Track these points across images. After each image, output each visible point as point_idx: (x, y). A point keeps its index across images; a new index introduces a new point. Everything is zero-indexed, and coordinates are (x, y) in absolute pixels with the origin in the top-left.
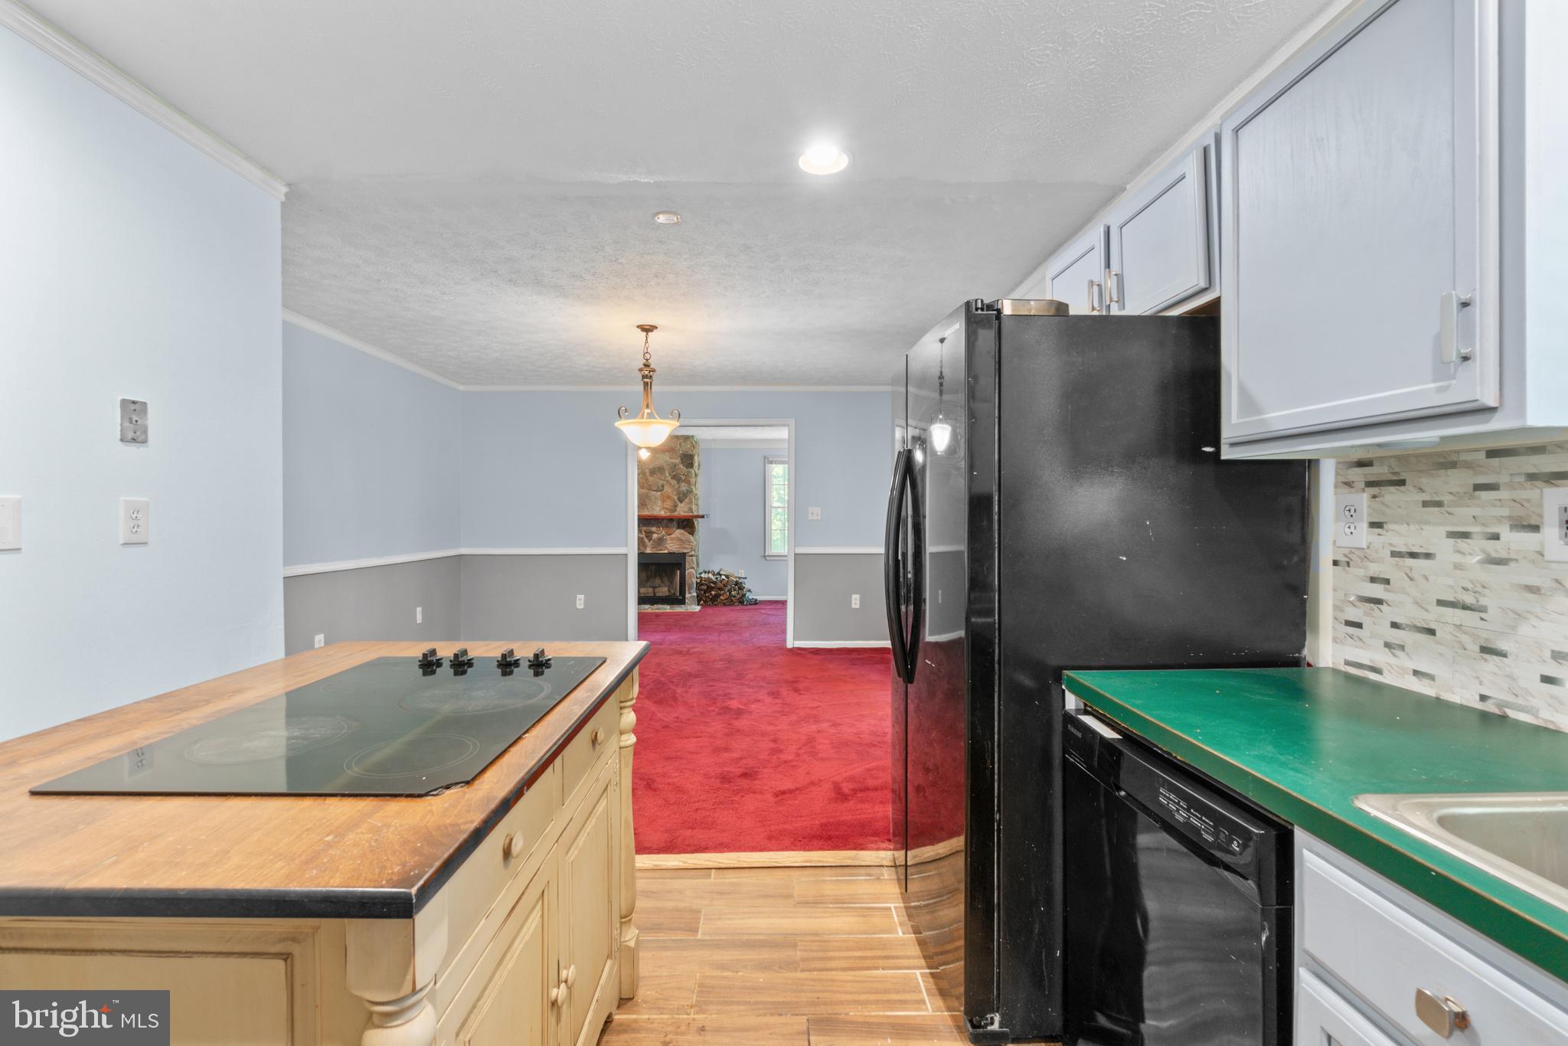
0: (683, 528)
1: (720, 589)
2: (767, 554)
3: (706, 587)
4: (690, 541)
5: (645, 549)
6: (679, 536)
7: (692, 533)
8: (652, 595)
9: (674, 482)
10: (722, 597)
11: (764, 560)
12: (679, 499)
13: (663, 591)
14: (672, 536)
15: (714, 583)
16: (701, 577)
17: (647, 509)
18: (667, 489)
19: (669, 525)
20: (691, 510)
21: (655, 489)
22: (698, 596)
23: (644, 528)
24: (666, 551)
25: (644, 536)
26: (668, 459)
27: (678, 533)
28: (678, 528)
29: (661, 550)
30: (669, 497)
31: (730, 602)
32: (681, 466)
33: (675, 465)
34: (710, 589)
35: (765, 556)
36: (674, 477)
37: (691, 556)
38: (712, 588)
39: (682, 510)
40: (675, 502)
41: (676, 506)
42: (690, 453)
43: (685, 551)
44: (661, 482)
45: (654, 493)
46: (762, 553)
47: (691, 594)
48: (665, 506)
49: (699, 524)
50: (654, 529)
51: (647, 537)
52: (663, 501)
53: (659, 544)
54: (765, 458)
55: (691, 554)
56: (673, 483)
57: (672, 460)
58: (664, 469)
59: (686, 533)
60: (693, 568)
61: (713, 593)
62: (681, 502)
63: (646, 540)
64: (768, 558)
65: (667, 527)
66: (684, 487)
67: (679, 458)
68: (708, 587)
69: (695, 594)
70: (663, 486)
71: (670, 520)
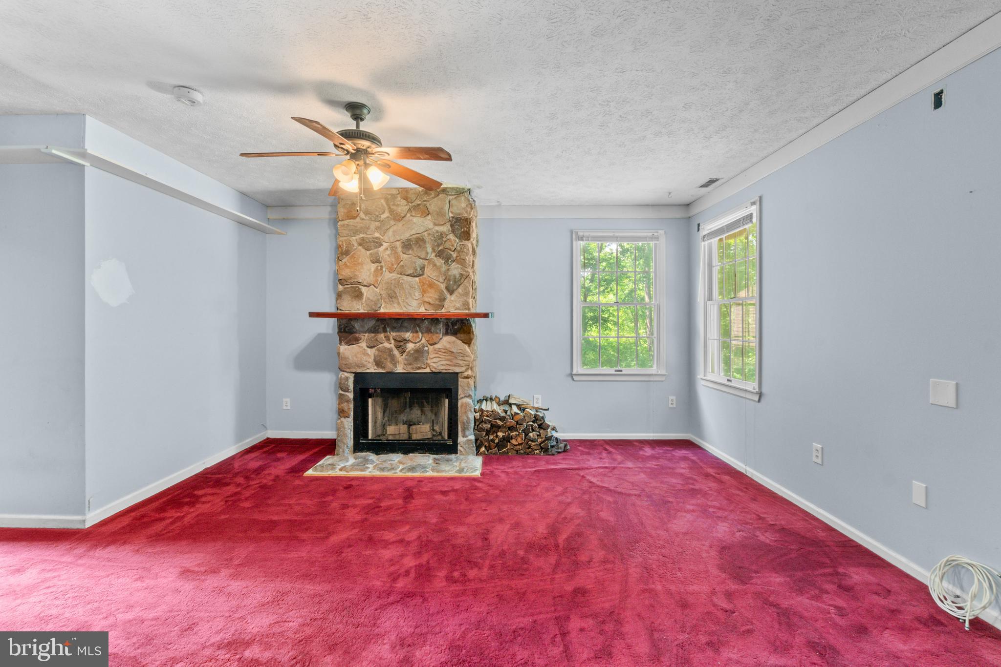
0: (455, 333)
1: (511, 429)
2: (574, 372)
3: (489, 426)
4: (464, 355)
5: (395, 365)
6: (448, 346)
7: (468, 342)
8: (405, 437)
9: (440, 262)
10: (514, 442)
11: (570, 379)
12: (447, 288)
13: (423, 431)
14: (436, 346)
15: (502, 419)
16: (482, 411)
17: (399, 303)
18: (429, 272)
19: (433, 329)
20: (466, 305)
21: (410, 272)
22: (476, 440)
23: (394, 334)
24: (428, 370)
25: (392, 345)
26: (431, 226)
27: (447, 341)
28: (447, 333)
29: (420, 368)
30: (431, 285)
31: (526, 451)
32: (451, 237)
33: (442, 235)
34: (495, 428)
35: (571, 375)
36: (440, 254)
37: (467, 377)
38: (499, 427)
39: (453, 306)
40: (441, 292)
41: (442, 299)
42: (466, 215)
43: (457, 370)
44: (419, 262)
45: (409, 278)
46: (568, 371)
47: (466, 438)
48: (427, 299)
49: (478, 325)
50: (408, 335)
51: (398, 347)
52: (424, 292)
53: (416, 359)
54: (572, 232)
55: (466, 374)
56: (438, 264)
57: (437, 228)
58: (423, 241)
59: (460, 342)
60: (469, 396)
61: (500, 434)
62: (451, 292)
63: (396, 352)
64: (575, 378)
65: (429, 331)
66: (455, 270)
67: (448, 225)
68: (492, 425)
69: (472, 437)
70: (423, 268)
71: (434, 320)
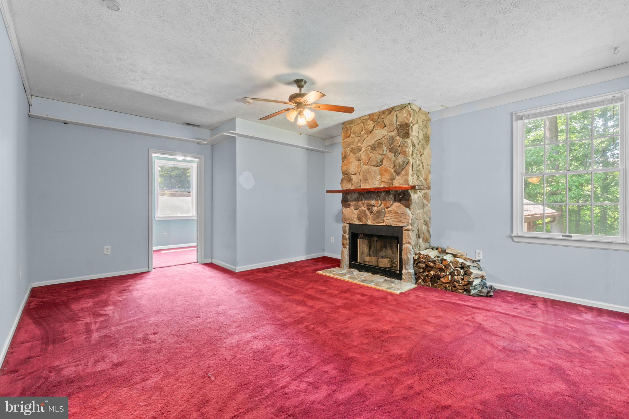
0: (400, 201)
1: (441, 270)
2: (515, 234)
3: (424, 265)
4: (405, 215)
5: (367, 220)
6: (395, 209)
7: (408, 206)
8: (375, 264)
9: (391, 155)
10: (442, 280)
11: (510, 240)
12: (395, 172)
13: (385, 263)
14: (389, 209)
15: (434, 262)
16: (420, 254)
17: (369, 183)
18: (385, 163)
19: (387, 198)
20: (407, 181)
21: (374, 164)
22: (416, 274)
23: (366, 202)
24: (384, 224)
25: (366, 208)
26: (386, 133)
27: (396, 206)
28: (395, 201)
29: (380, 223)
30: (386, 170)
31: (452, 287)
32: (398, 138)
33: (392, 139)
34: (428, 268)
35: (512, 237)
36: (391, 150)
37: (408, 230)
38: (432, 268)
39: (398, 182)
40: (392, 175)
41: (393, 179)
42: (406, 121)
43: (401, 225)
44: (379, 157)
45: (375, 168)
46: (509, 233)
47: (409, 270)
48: (383, 180)
49: (415, 197)
50: (373, 202)
51: (369, 209)
52: (382, 175)
53: (378, 217)
55: (406, 228)
56: (390, 157)
57: (390, 134)
58: (381, 143)
59: (403, 206)
60: (409, 243)
61: (432, 273)
62: (398, 174)
63: (368, 213)
64: (515, 239)
65: (384, 199)
66: (400, 159)
67: (396, 131)
68: (427, 266)
69: (412, 271)
70: (382, 161)
71: (387, 191)
